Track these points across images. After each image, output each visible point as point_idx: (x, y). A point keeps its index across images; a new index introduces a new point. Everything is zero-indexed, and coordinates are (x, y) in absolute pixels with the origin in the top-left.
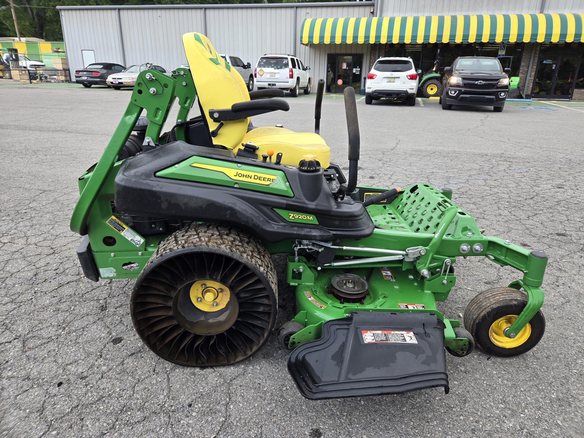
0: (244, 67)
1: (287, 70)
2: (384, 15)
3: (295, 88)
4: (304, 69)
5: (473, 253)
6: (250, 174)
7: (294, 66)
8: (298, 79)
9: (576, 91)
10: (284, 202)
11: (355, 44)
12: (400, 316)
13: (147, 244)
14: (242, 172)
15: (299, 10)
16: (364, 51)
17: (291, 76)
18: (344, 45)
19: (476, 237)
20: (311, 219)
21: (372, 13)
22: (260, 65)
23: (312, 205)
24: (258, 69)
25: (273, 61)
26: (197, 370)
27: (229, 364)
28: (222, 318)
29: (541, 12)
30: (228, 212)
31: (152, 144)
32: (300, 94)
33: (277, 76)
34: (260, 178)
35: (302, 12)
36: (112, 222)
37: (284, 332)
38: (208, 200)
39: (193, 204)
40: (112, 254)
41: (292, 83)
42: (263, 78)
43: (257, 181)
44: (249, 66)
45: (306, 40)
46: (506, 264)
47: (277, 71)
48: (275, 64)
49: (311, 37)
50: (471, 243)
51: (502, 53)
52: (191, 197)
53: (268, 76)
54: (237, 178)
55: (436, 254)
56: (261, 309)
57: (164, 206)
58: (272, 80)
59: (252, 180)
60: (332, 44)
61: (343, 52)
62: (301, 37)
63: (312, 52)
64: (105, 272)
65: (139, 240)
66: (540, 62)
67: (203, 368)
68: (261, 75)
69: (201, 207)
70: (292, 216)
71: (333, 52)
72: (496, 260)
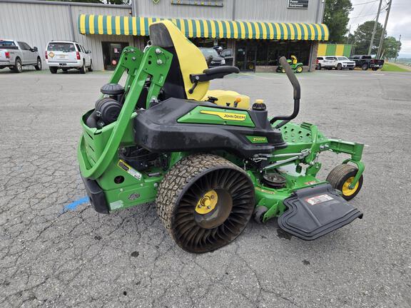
0: (31, 50)
1: (74, 53)
2: (140, 16)
3: (83, 67)
4: (87, 53)
5: (325, 149)
6: (232, 114)
7: (79, 51)
8: (84, 59)
9: (256, 67)
11: (123, 35)
12: (315, 188)
13: (144, 178)
14: (228, 114)
15: (72, 7)
16: (129, 41)
17: (79, 58)
18: (114, 35)
19: (325, 141)
20: (264, 139)
21: (131, 14)
22: (49, 49)
24: (48, 52)
25: (60, 46)
26: (209, 253)
27: (228, 244)
28: (215, 215)
29: (233, 20)
30: (226, 141)
31: (157, 101)
32: (87, 71)
33: (66, 58)
34: (237, 117)
35: (75, 10)
36: (121, 164)
37: (259, 214)
38: (215, 135)
39: (205, 139)
40: (121, 190)
41: (79, 63)
42: (54, 59)
43: (237, 119)
44: (35, 50)
45: (83, 31)
46: (340, 152)
47: (65, 53)
48: (63, 48)
49: (87, 28)
50: (324, 144)
51: (216, 44)
52: (205, 134)
53: (58, 57)
54: (225, 118)
56: (245, 202)
57: (187, 142)
58: (62, 61)
59: (234, 119)
60: (105, 35)
61: (113, 40)
62: (79, 28)
63: (89, 39)
64: (114, 206)
65: (139, 175)
66: (237, 50)
67: (212, 251)
68: (52, 57)
69: (210, 140)
70: (255, 139)
71: (105, 40)
72: (334, 151)
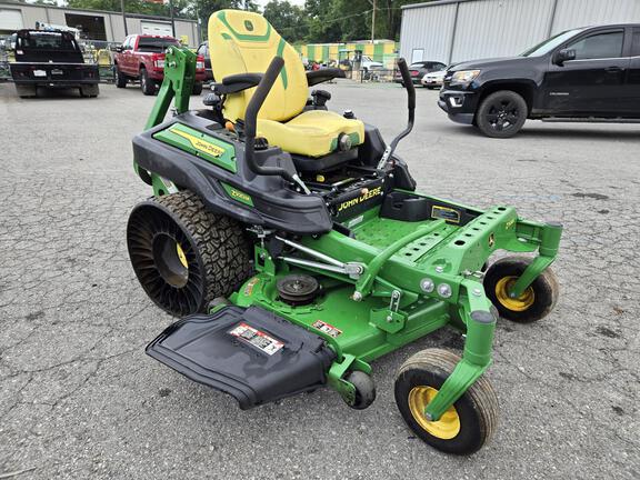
6: (207, 143)
10: (225, 176)
14: (203, 142)
20: (247, 199)
23: (246, 184)
34: (213, 149)
43: (210, 152)
50: (434, 281)
54: (197, 147)
55: (379, 275)
